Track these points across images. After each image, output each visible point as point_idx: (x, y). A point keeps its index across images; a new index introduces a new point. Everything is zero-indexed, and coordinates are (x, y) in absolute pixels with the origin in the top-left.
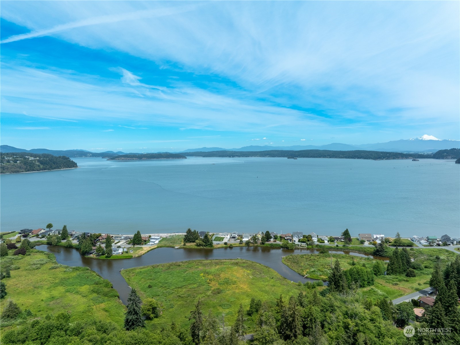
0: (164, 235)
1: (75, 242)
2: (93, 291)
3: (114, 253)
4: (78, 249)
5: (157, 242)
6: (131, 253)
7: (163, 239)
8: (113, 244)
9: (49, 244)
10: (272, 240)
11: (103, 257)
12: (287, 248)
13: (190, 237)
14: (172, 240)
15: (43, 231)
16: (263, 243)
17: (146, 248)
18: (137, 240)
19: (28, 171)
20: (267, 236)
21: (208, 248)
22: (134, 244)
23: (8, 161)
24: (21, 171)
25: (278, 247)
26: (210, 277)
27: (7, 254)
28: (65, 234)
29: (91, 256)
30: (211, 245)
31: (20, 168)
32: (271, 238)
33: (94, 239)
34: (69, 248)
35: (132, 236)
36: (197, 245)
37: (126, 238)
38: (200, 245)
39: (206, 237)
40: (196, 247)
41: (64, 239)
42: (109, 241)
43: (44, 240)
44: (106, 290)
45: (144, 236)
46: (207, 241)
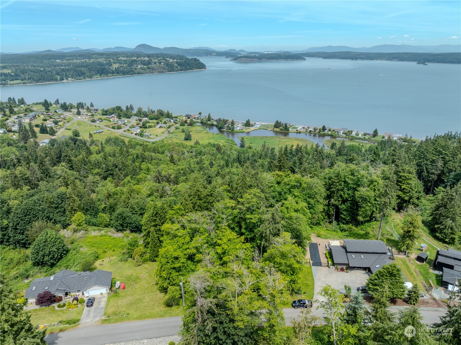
0: (263, 123)
1: (215, 123)
2: (226, 142)
3: (235, 130)
4: (216, 126)
5: (259, 126)
6: (244, 130)
7: (263, 125)
8: (235, 125)
9: (202, 123)
10: (326, 131)
11: (230, 131)
12: (333, 136)
13: (277, 125)
14: (268, 126)
15: (197, 116)
16: (319, 132)
17: (252, 129)
18: (248, 124)
19: (170, 71)
20: (324, 129)
21: (286, 131)
22: (246, 126)
23: (155, 63)
24: (165, 71)
25: (329, 135)
26: (281, 143)
27: (185, 125)
28: (209, 119)
29: (224, 130)
30: (288, 130)
31: (164, 69)
32: (326, 130)
33: (225, 122)
34: (212, 125)
35: (245, 122)
36: (281, 130)
37: (242, 123)
38: (282, 130)
39: (286, 125)
40: (280, 131)
41: (209, 121)
42: (233, 123)
43: (199, 121)
44: (231, 142)
45: (251, 123)
46: (286, 128)
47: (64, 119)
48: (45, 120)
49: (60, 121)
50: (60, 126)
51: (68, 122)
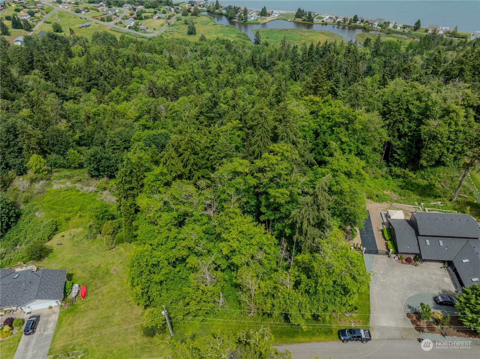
0: (282, 12)
1: (224, 12)
2: (238, 37)
3: (249, 20)
4: (226, 16)
5: (277, 16)
6: (259, 21)
7: (282, 14)
8: (248, 15)
9: (208, 11)
10: (358, 22)
11: (242, 22)
12: (365, 29)
13: (300, 14)
14: (288, 16)
15: (202, 3)
16: (349, 24)
17: (269, 19)
18: (264, 13)
20: (355, 19)
21: (310, 23)
22: (261, 16)
25: (361, 28)
27: (188, 15)
28: (217, 6)
29: (235, 20)
30: (312, 21)
32: (358, 20)
33: (237, 10)
34: (221, 14)
35: (260, 10)
36: (303, 21)
37: (256, 12)
38: (305, 20)
39: (310, 15)
40: (302, 22)
41: (217, 9)
42: (246, 12)
43: (205, 9)
44: (244, 37)
45: (268, 11)
46: (310, 18)
47: (42, 9)
48: (18, 10)
49: (36, 12)
50: (38, 18)
51: (47, 13)
